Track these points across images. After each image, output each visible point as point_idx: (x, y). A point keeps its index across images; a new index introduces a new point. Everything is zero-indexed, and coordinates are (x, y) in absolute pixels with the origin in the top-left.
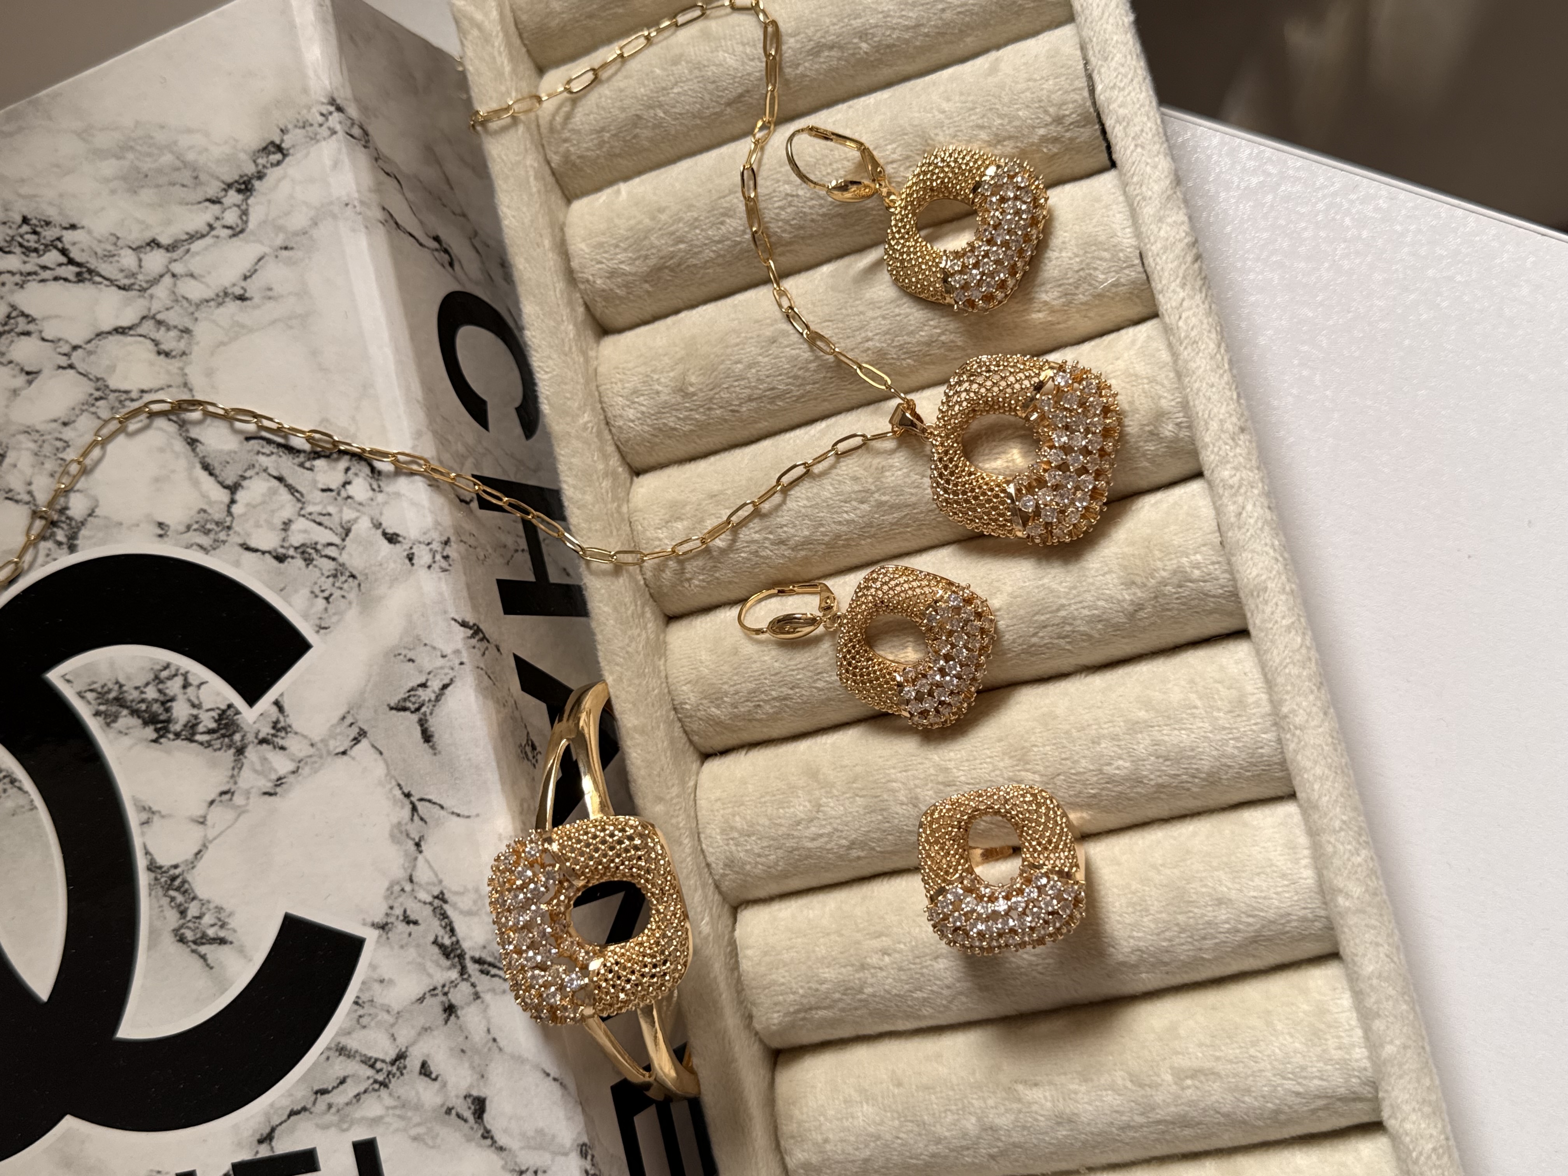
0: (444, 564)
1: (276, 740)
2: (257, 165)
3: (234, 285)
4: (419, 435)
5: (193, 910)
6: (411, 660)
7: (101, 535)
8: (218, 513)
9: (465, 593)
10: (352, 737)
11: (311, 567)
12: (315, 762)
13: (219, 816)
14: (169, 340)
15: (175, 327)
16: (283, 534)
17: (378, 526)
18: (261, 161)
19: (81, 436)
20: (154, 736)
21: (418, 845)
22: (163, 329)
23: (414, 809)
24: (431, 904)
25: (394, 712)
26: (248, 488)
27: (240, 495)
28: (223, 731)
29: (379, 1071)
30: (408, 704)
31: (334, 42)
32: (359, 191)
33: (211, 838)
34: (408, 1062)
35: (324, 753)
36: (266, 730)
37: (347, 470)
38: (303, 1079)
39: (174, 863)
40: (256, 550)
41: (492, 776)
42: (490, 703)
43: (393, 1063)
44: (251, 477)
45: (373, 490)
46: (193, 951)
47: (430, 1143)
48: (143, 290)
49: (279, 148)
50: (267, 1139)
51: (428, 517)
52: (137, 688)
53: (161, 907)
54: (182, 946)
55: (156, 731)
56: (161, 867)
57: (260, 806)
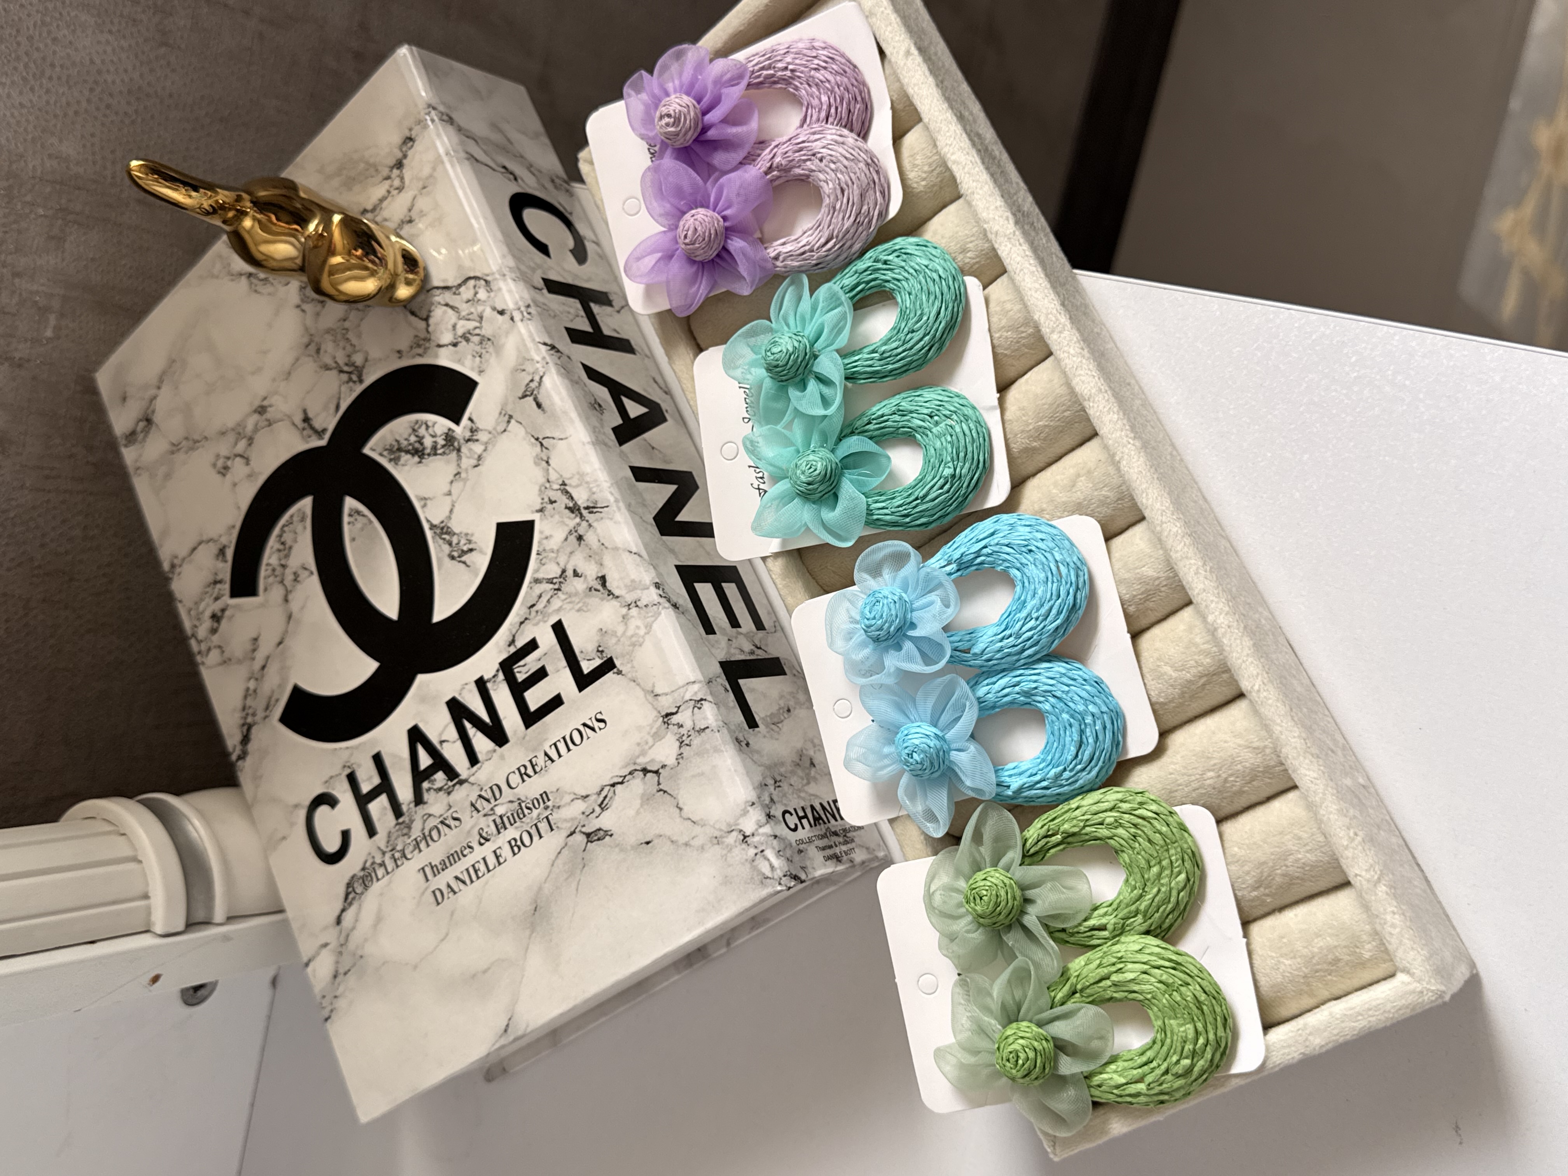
0: (528, 316)
1: (473, 437)
2: (402, 152)
3: (405, 216)
4: (504, 256)
5: (455, 540)
6: (524, 370)
7: (373, 369)
8: (422, 334)
9: (543, 330)
10: (506, 421)
11: (469, 342)
12: (493, 441)
13: (457, 487)
16: (454, 332)
17: (494, 309)
18: (404, 149)
20: (419, 460)
21: (547, 462)
23: (542, 445)
24: (560, 489)
25: (522, 400)
26: (433, 316)
27: (431, 322)
28: (449, 443)
29: (555, 584)
30: (528, 393)
32: (452, 147)
33: (455, 500)
34: (567, 573)
35: (496, 434)
36: (468, 434)
37: (475, 287)
38: (522, 604)
39: (441, 521)
40: (443, 346)
41: (574, 415)
43: (561, 576)
44: (433, 310)
45: (488, 292)
46: (460, 562)
47: (585, 609)
49: (410, 139)
50: (512, 642)
51: (517, 296)
52: (406, 439)
53: (440, 546)
54: (454, 562)
55: (419, 457)
56: (435, 526)
57: (474, 473)
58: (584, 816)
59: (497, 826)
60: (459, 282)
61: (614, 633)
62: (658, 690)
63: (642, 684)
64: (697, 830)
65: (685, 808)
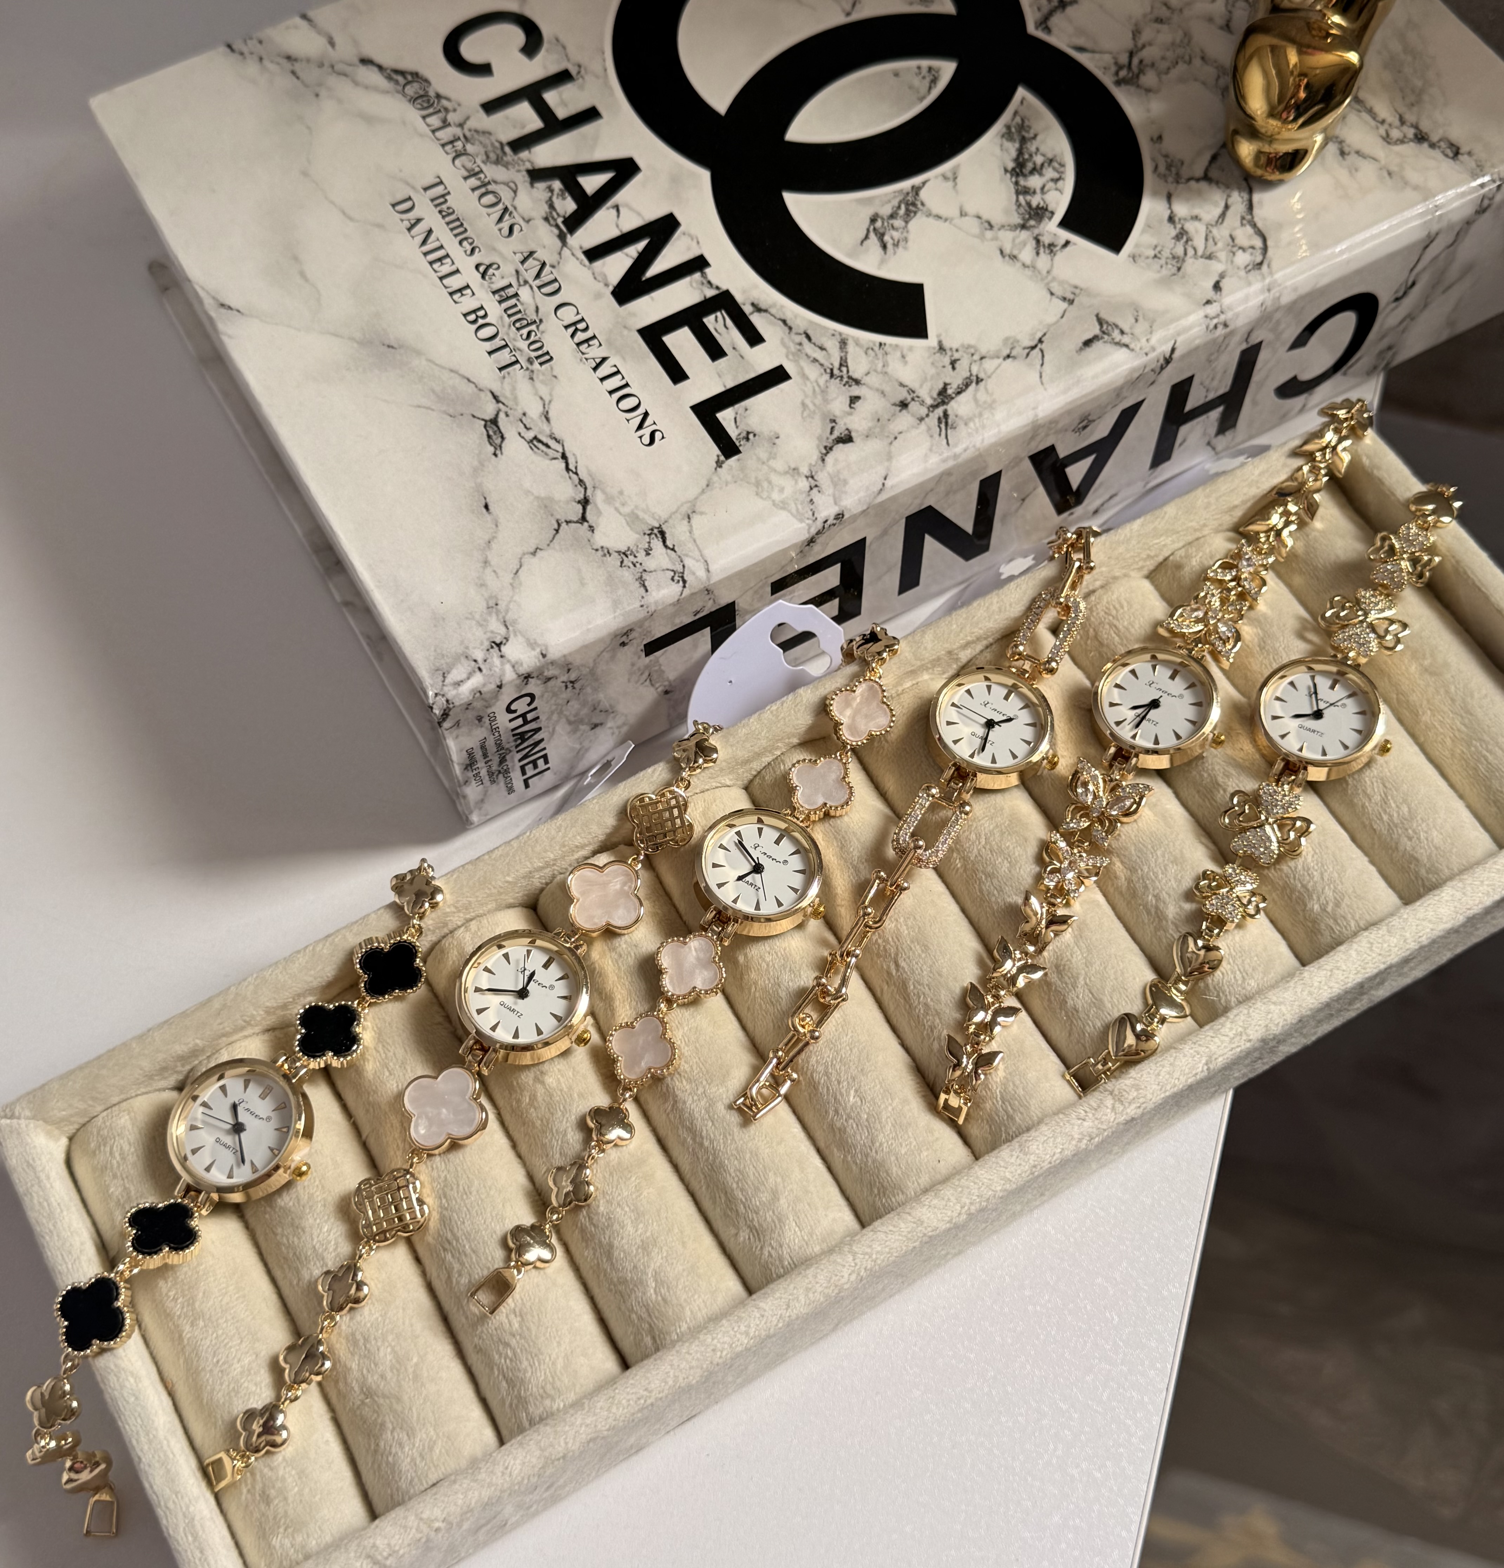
0: (1211, 326)
1: (1042, 247)
2: (1439, 142)
3: (1350, 146)
4: (1295, 289)
5: (898, 223)
6: (1137, 320)
7: (1136, 101)
8: (1185, 172)
9: (1193, 346)
10: (1065, 296)
11: (1175, 240)
12: (1037, 277)
13: (971, 225)
16: (1189, 217)
17: (1222, 276)
18: (1442, 144)
19: (1200, 71)
20: (1009, 168)
21: (1008, 356)
23: (1033, 348)
24: (971, 375)
25: (1095, 318)
26: (1211, 187)
27: (1203, 183)
28: (1032, 213)
29: (840, 369)
30: (1105, 327)
33: (954, 222)
34: (854, 387)
35: (1047, 281)
36: (1046, 240)
37: (1253, 248)
38: (811, 322)
39: (925, 202)
40: (1170, 202)
41: (1073, 394)
42: (1121, 383)
43: (850, 377)
44: (1219, 188)
45: (1246, 268)
46: (868, 230)
47: (805, 414)
49: (1456, 154)
50: (758, 309)
51: (1240, 309)
52: (1038, 149)
53: (889, 201)
54: (868, 221)
55: (1013, 169)
56: (917, 194)
57: (991, 248)
58: (520, 416)
59: (503, 289)
60: (1260, 225)
61: (772, 456)
62: (695, 519)
63: (704, 497)
64: (507, 578)
65: (534, 561)
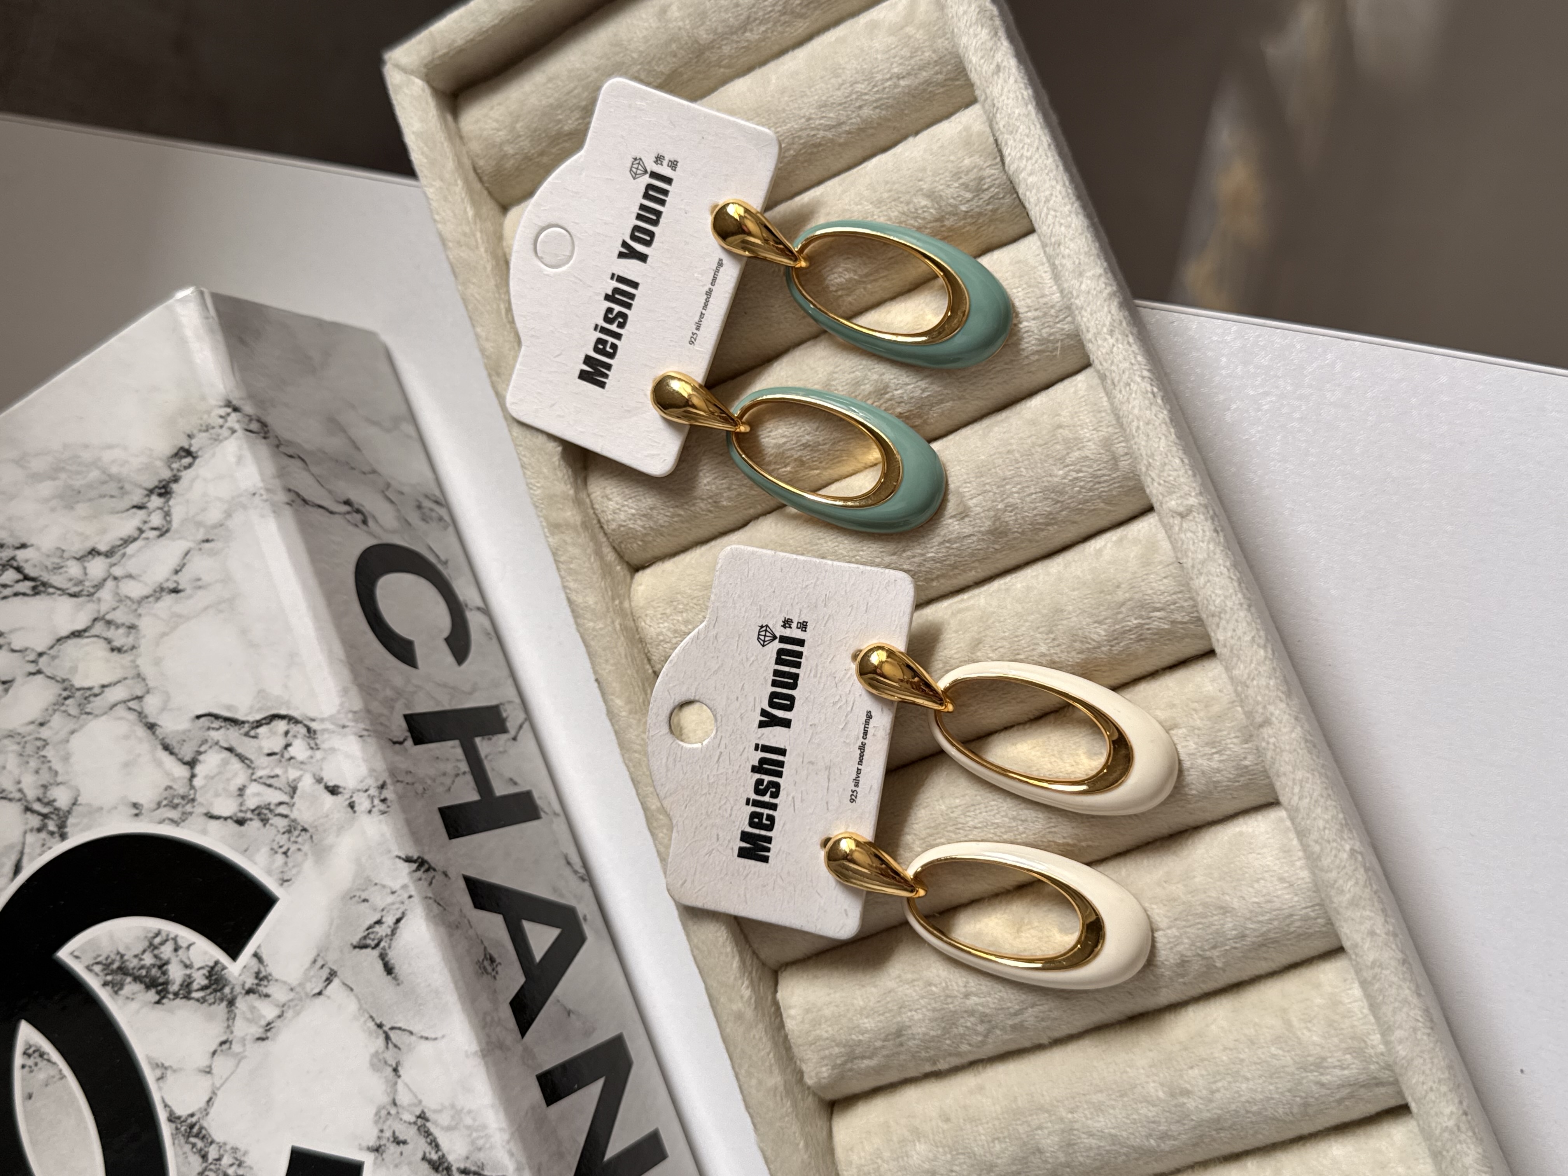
0: (382, 807)
1: (261, 989)
2: (172, 470)
3: (168, 580)
5: (213, 1153)
6: (365, 900)
7: (85, 821)
8: (181, 788)
9: (405, 830)
10: (324, 978)
11: (268, 826)
12: (296, 1005)
13: (222, 1065)
14: (119, 637)
15: (123, 624)
16: (240, 800)
17: (319, 780)
18: (175, 466)
19: (57, 733)
20: (157, 998)
21: (395, 1070)
22: (113, 627)
23: (388, 1037)
24: (415, 1123)
25: (357, 950)
26: (205, 761)
27: (199, 769)
28: (214, 987)
30: (369, 942)
31: (222, 347)
32: (263, 480)
33: (218, 1085)
35: (303, 994)
36: (250, 982)
37: (287, 733)
39: (190, 1112)
40: (218, 818)
41: (451, 999)
42: (442, 930)
44: (205, 752)
45: (312, 748)
48: (91, 595)
49: (188, 453)
52: (136, 957)
53: (185, 1154)
55: (158, 993)
56: (179, 1118)
57: (255, 1051)
60: (258, 717)
